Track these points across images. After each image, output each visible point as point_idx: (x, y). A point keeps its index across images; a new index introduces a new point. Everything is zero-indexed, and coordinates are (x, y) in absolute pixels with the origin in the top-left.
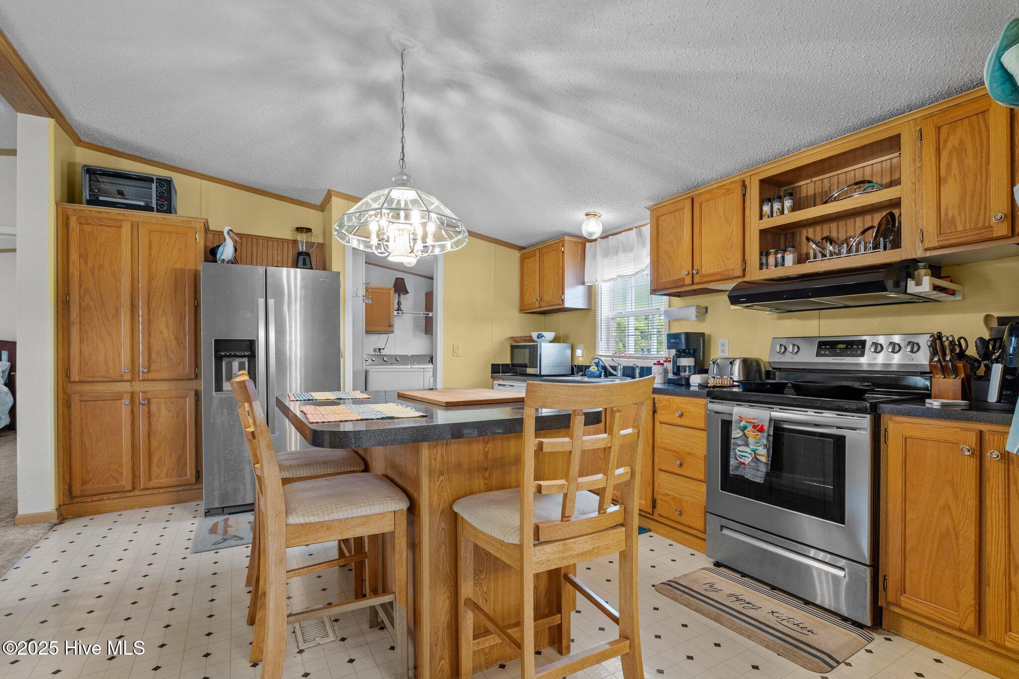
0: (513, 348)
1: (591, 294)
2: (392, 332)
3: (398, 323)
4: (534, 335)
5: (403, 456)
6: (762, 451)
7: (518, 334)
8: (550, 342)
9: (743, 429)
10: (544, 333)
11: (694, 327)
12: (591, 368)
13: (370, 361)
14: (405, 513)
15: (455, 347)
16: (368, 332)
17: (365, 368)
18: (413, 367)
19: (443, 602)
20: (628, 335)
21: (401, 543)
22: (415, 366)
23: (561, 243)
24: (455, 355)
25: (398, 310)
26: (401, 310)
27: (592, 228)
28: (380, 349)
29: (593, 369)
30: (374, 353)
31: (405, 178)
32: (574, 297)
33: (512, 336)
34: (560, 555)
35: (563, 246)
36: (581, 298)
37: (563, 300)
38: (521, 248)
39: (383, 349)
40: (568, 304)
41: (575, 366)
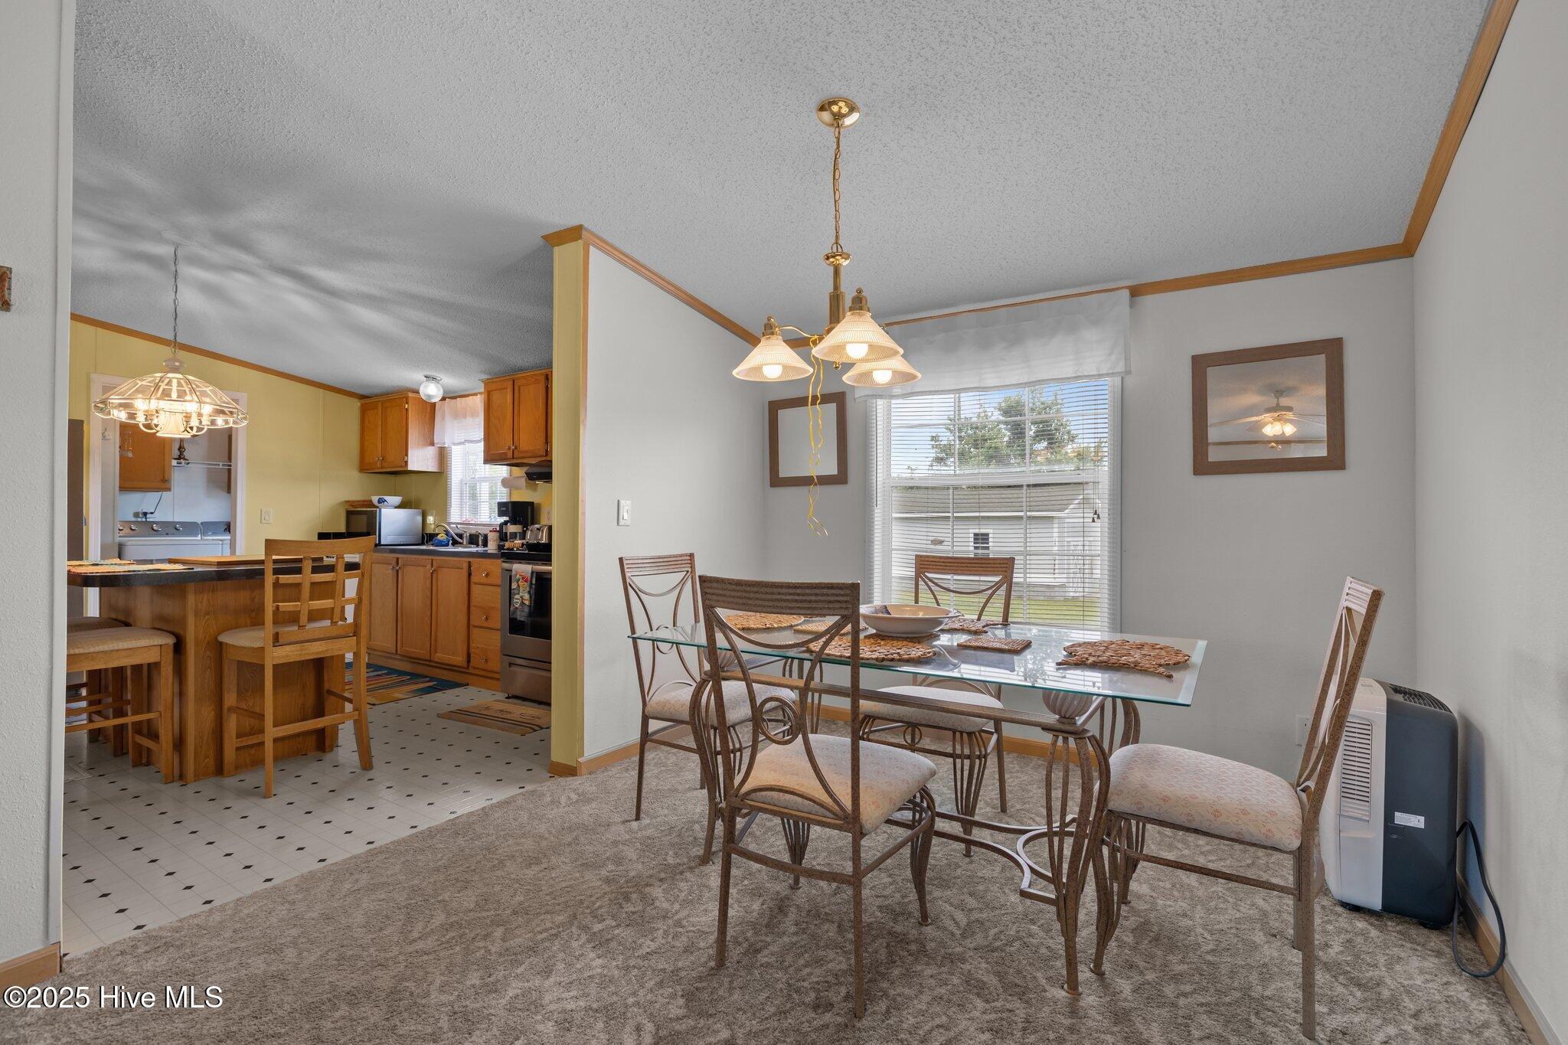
0: (349, 514)
1: (443, 456)
2: (169, 489)
3: (177, 476)
4: (375, 499)
5: (170, 607)
6: (527, 596)
7: (356, 496)
8: (395, 508)
9: (518, 581)
10: (386, 498)
11: (523, 495)
12: (439, 537)
13: (126, 531)
14: (172, 647)
15: (263, 513)
16: (123, 488)
17: (118, 540)
18: (206, 538)
19: (208, 714)
20: (480, 502)
21: (167, 670)
22: (208, 538)
23: (404, 400)
24: (263, 521)
25: (179, 458)
26: (186, 460)
27: (432, 391)
28: (145, 514)
29: (442, 537)
30: (134, 519)
31: (177, 364)
32: (420, 459)
33: (347, 499)
34: (299, 653)
35: (407, 403)
36: (431, 460)
37: (406, 462)
38: (362, 397)
39: (152, 513)
40: (411, 467)
41: (427, 534)
